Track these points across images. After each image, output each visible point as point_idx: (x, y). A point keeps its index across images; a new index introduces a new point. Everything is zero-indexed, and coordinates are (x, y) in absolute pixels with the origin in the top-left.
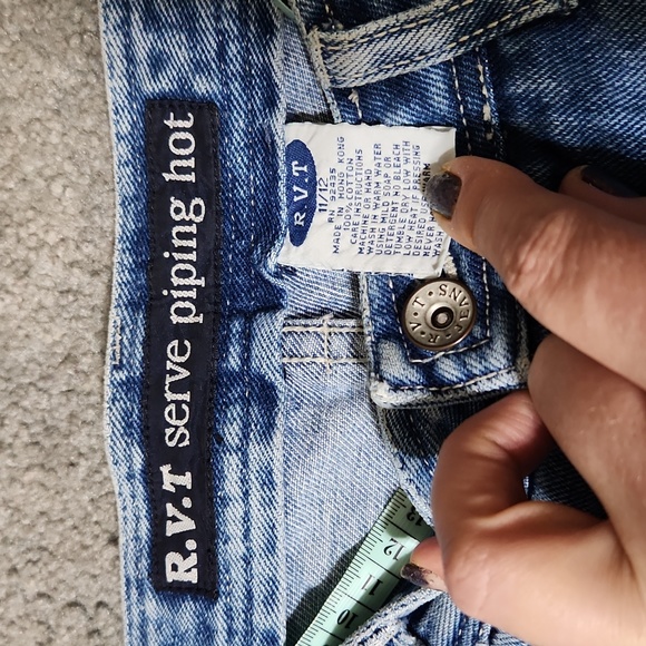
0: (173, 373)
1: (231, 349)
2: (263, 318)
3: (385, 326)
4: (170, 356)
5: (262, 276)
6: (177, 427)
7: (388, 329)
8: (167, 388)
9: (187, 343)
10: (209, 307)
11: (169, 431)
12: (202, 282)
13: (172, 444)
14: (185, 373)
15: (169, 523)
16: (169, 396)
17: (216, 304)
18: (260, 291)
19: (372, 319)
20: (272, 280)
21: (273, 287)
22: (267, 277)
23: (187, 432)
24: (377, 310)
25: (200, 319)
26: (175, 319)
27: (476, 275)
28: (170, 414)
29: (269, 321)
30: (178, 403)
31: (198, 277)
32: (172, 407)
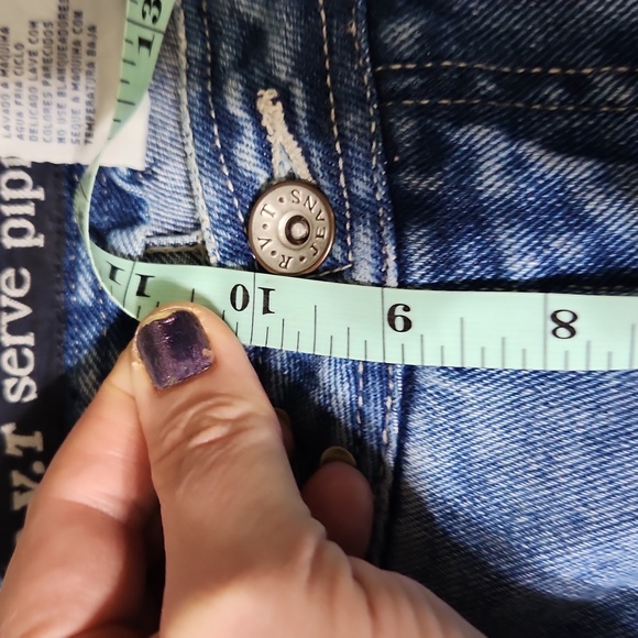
0: (9, 310)
1: (81, 279)
2: (119, 236)
3: (230, 241)
4: (5, 289)
5: (114, 184)
6: (19, 378)
7: (234, 244)
8: (4, 330)
9: (25, 273)
10: (51, 226)
11: (9, 383)
12: (40, 194)
13: (14, 398)
14: (24, 311)
15: (16, 495)
16: (8, 340)
17: (60, 221)
18: (114, 203)
19: (215, 233)
20: (128, 187)
21: (129, 196)
22: (120, 183)
23: (32, 384)
24: (219, 220)
25: (40, 242)
26: (9, 242)
27: (331, 176)
28: (9, 362)
29: (126, 241)
30: (19, 348)
31: (35, 188)
32: (12, 353)
